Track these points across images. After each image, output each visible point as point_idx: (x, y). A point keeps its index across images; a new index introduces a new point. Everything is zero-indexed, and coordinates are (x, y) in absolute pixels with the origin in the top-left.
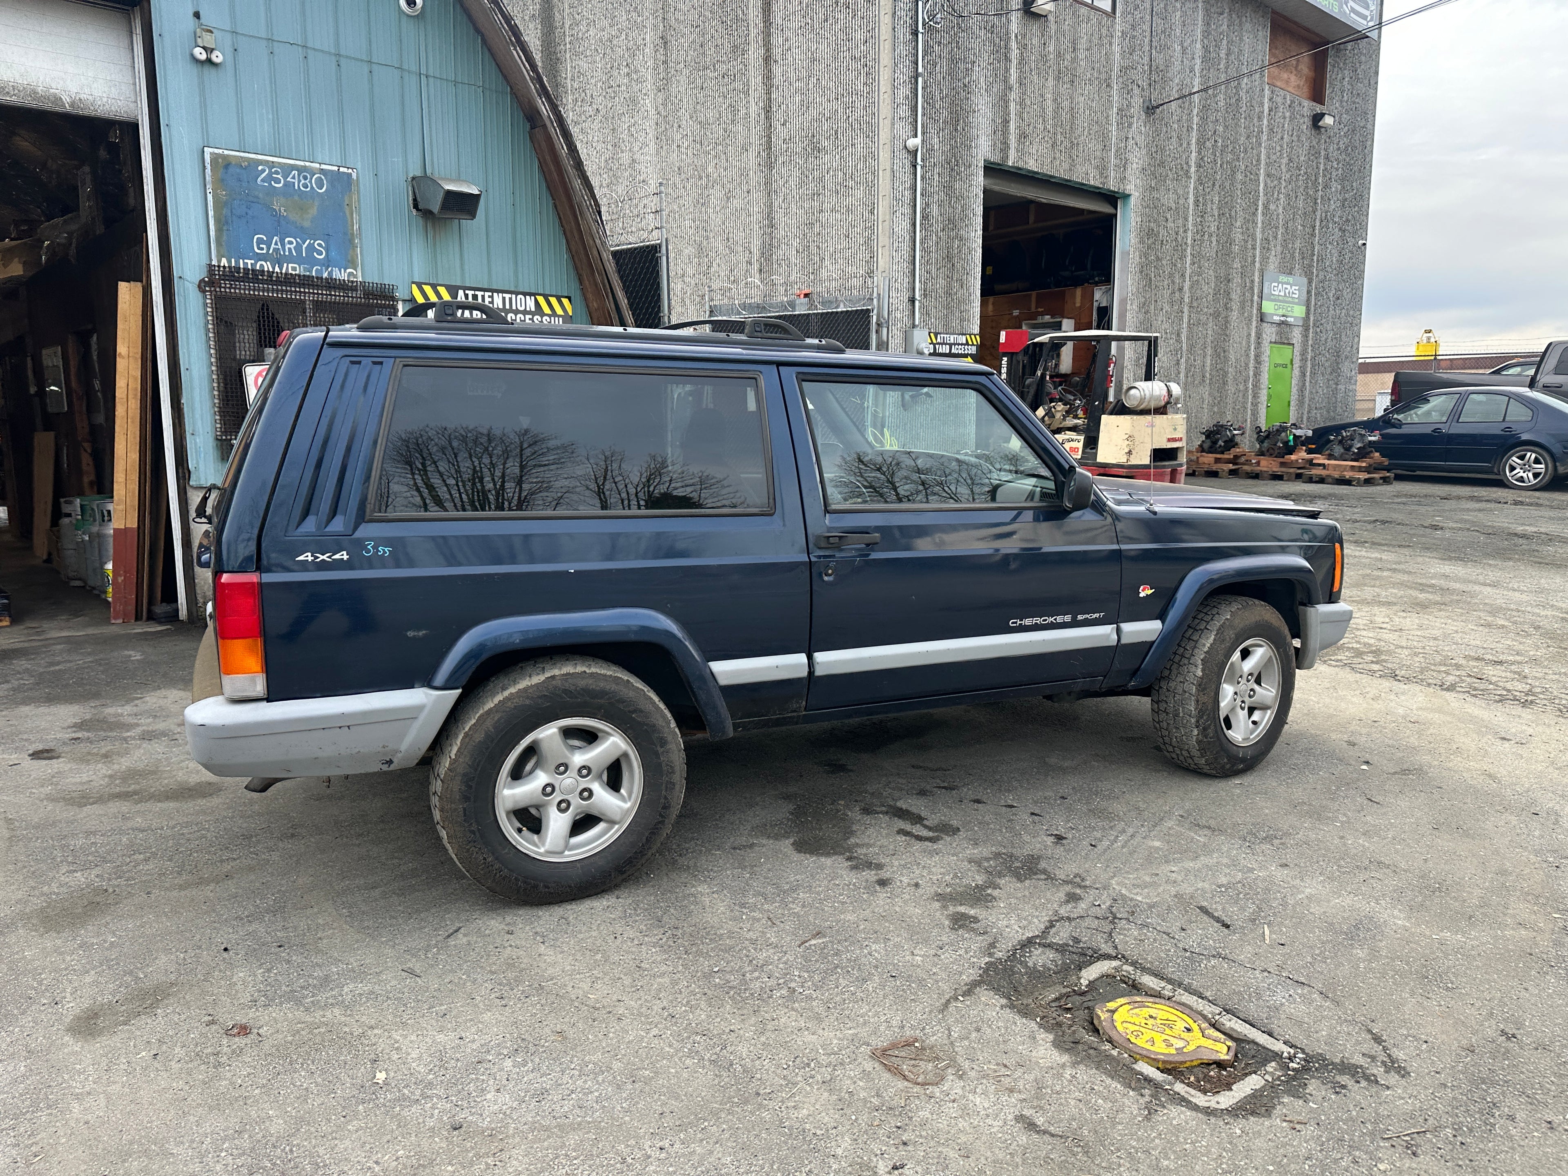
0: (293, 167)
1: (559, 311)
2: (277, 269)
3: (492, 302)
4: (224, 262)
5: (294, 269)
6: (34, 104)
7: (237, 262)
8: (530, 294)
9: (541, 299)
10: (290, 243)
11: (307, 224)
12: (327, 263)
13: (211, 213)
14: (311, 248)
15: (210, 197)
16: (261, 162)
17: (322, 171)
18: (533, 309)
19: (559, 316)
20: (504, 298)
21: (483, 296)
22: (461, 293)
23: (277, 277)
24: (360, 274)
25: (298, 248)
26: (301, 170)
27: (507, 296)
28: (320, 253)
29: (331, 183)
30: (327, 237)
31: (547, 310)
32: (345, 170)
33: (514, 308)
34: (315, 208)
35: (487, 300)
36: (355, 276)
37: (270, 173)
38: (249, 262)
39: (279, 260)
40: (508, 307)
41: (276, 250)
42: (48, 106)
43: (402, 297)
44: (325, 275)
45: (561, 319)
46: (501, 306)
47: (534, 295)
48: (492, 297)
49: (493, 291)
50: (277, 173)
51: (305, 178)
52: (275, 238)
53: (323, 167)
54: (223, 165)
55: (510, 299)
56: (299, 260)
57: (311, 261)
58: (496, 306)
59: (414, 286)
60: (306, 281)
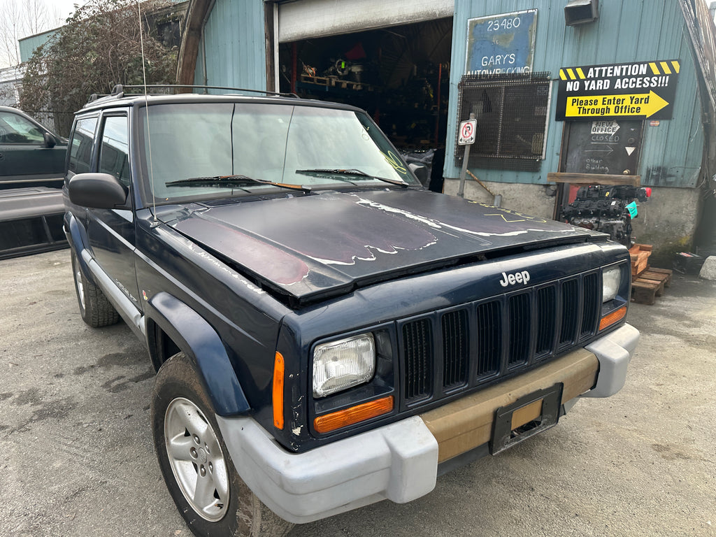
0: (505, 17)
1: (667, 71)
2: (491, 73)
3: (612, 73)
4: (469, 73)
5: (498, 71)
6: (428, 19)
7: (474, 72)
8: (644, 63)
9: (653, 66)
10: (498, 58)
11: (507, 46)
12: (515, 66)
13: (467, 50)
14: (508, 59)
15: (467, 43)
16: (489, 20)
17: (519, 15)
18: (644, 73)
19: (667, 75)
20: (622, 69)
21: (607, 70)
22: (591, 70)
23: (490, 77)
24: (531, 68)
25: (502, 61)
26: (507, 18)
27: (625, 67)
28: (512, 60)
29: (523, 22)
30: (516, 51)
31: (656, 71)
32: (531, 11)
33: (629, 74)
34: (513, 37)
35: (609, 71)
36: (528, 70)
37: (494, 24)
38: (479, 71)
39: (492, 68)
40: (624, 74)
41: (492, 63)
42: (431, 18)
43: (553, 78)
44: (513, 72)
45: (668, 77)
46: (619, 75)
47: (647, 63)
48: (613, 69)
49: (614, 65)
50: (497, 23)
51: (510, 22)
52: (492, 57)
53: (520, 13)
54: (474, 25)
55: (627, 69)
56: (501, 66)
57: (507, 65)
58: (615, 75)
59: (561, 71)
60: (502, 77)
